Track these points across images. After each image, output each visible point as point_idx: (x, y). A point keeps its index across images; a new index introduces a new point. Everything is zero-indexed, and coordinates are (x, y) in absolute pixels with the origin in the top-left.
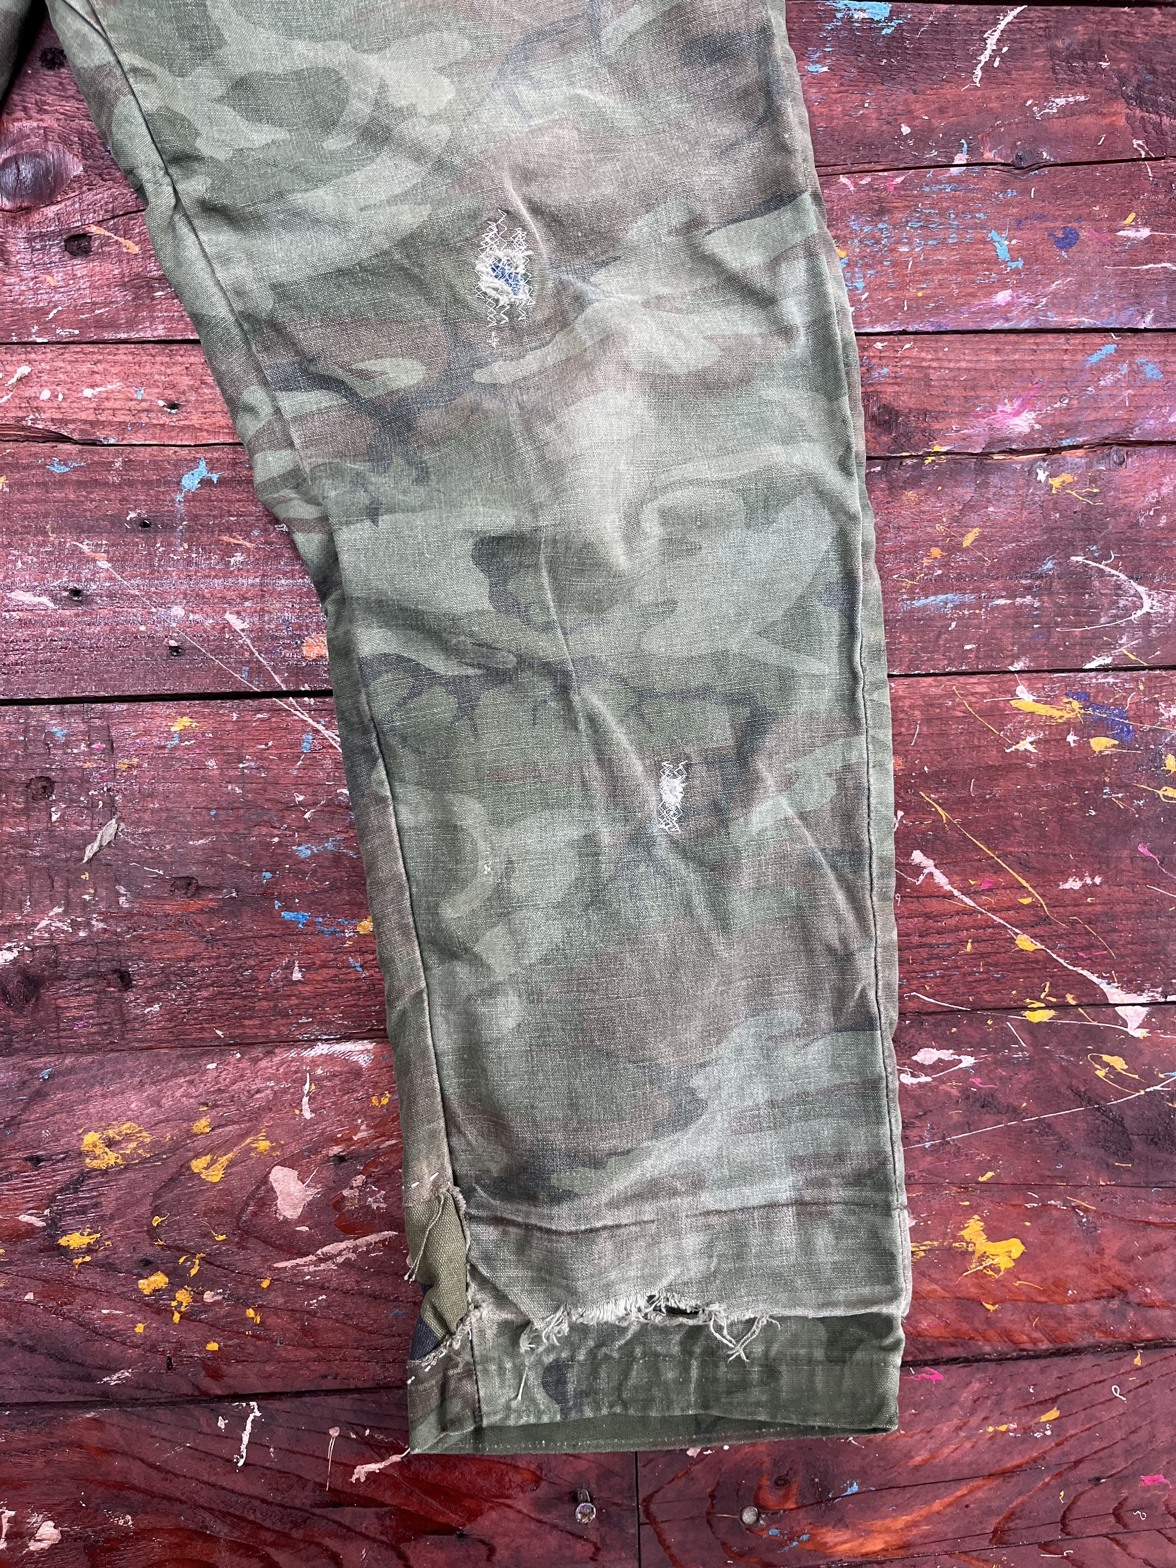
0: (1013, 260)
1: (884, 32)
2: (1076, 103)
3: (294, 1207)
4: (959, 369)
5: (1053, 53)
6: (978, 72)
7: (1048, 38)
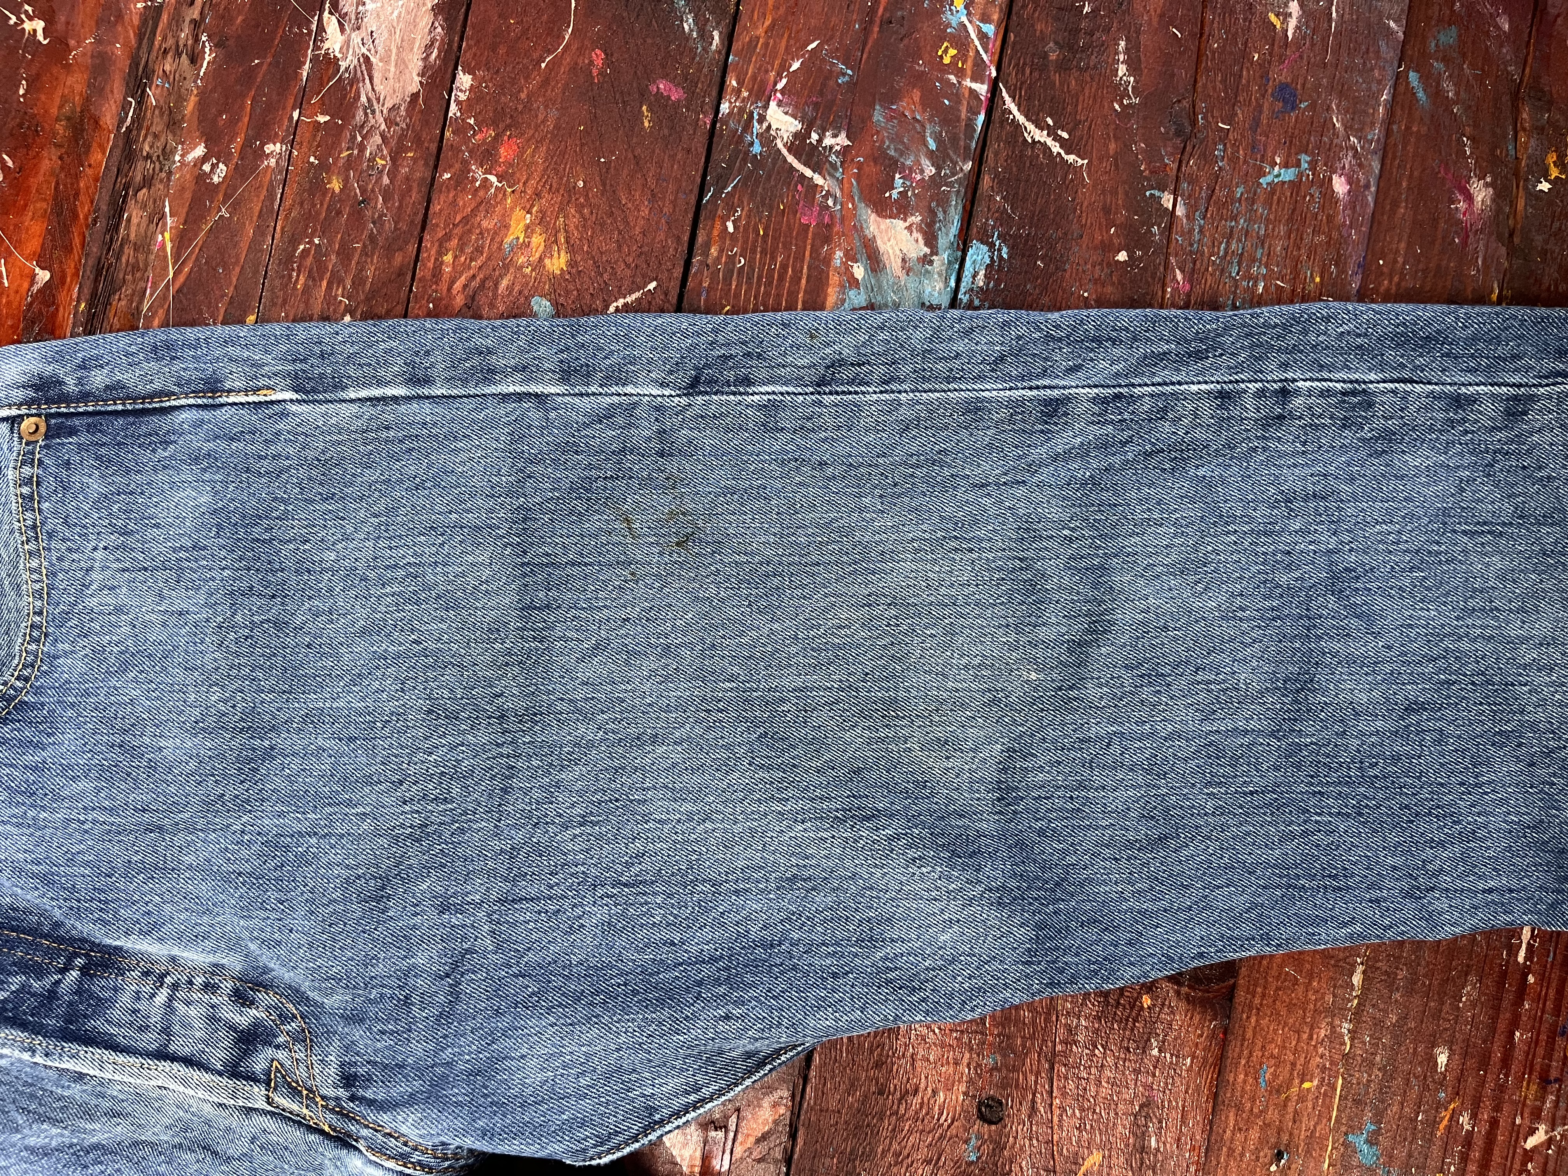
0: (1298, 164)
1: (1005, 256)
2: (1127, 51)
5: (1063, 66)
6: (1071, 158)
7: (1043, 68)
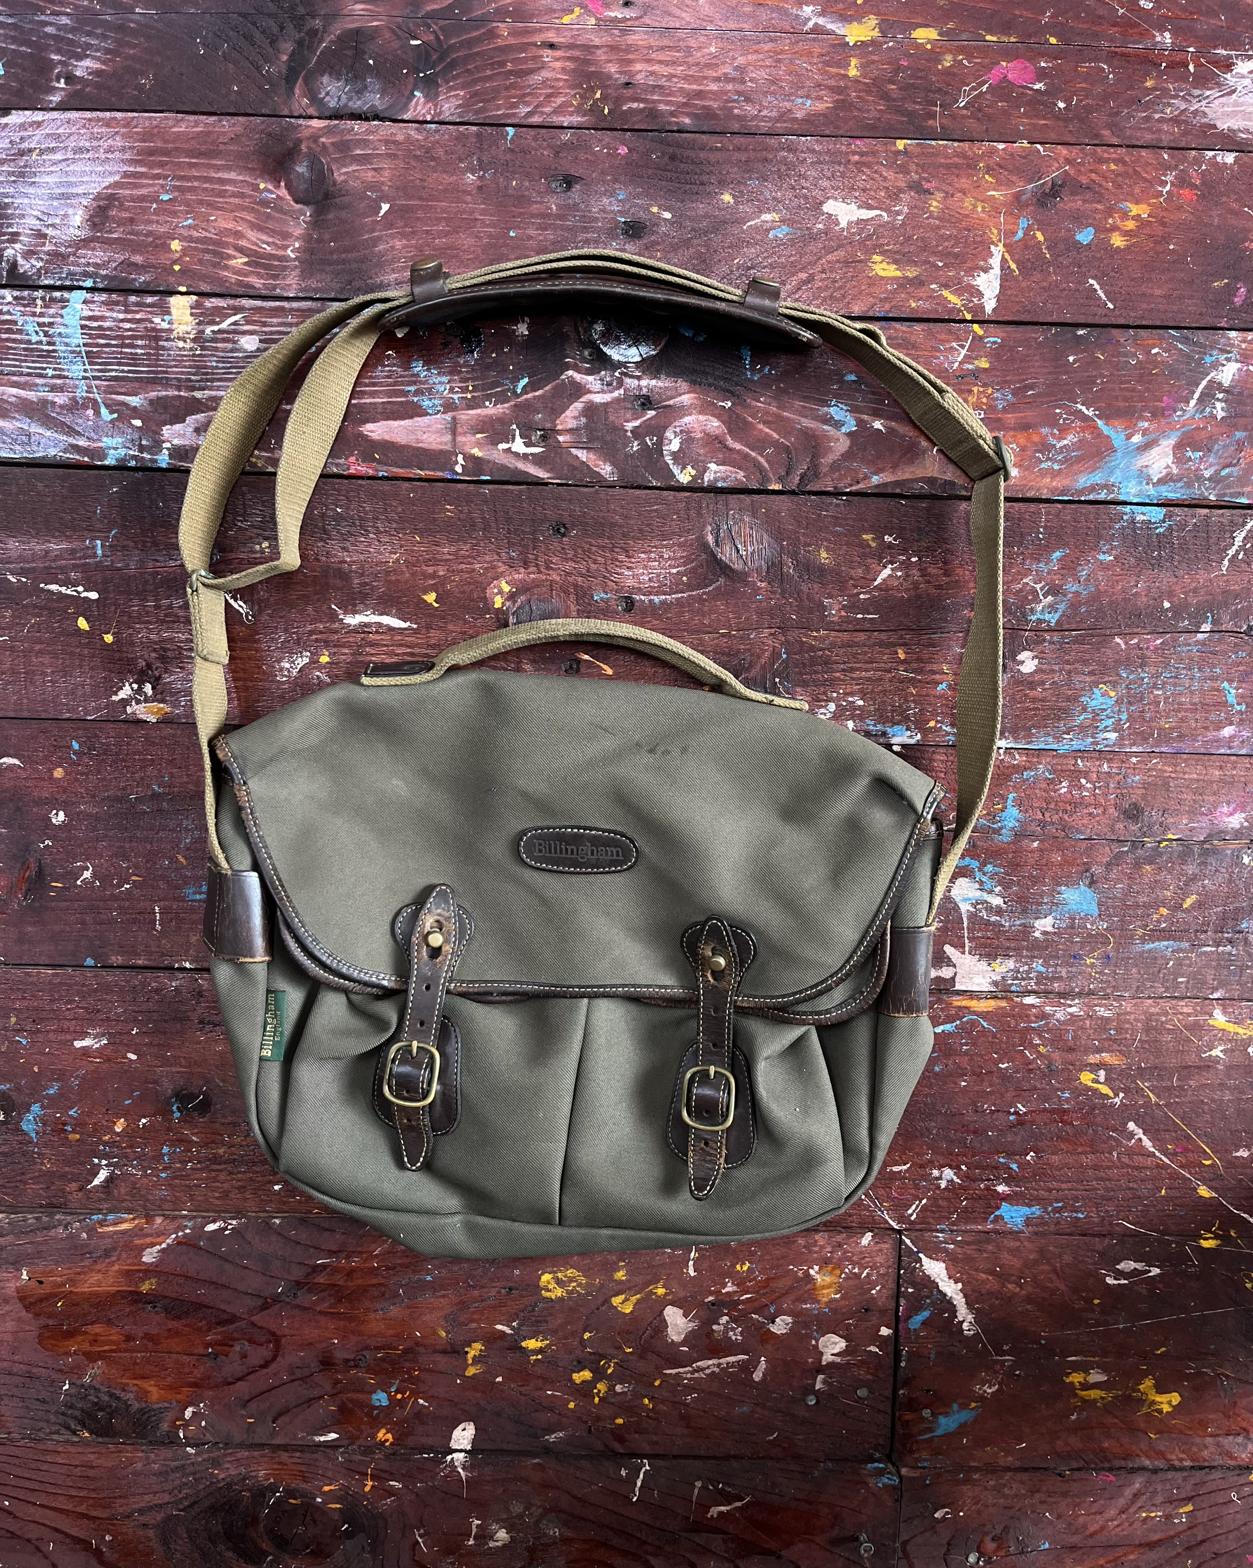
0: (1238, 704)
1: (1157, 531)
3: (679, 1334)
4: (1191, 779)
6: (1226, 563)
